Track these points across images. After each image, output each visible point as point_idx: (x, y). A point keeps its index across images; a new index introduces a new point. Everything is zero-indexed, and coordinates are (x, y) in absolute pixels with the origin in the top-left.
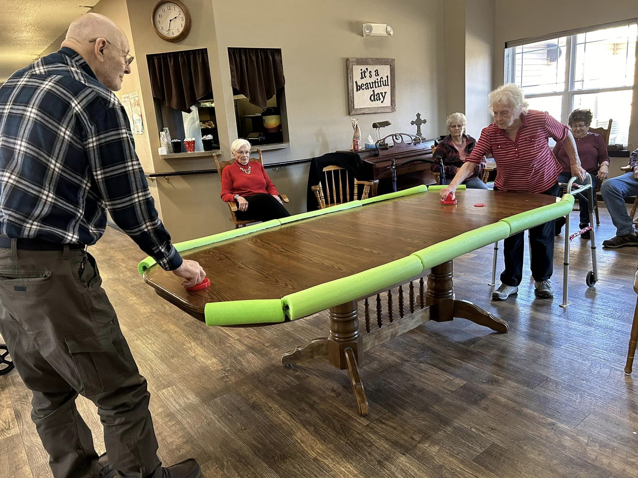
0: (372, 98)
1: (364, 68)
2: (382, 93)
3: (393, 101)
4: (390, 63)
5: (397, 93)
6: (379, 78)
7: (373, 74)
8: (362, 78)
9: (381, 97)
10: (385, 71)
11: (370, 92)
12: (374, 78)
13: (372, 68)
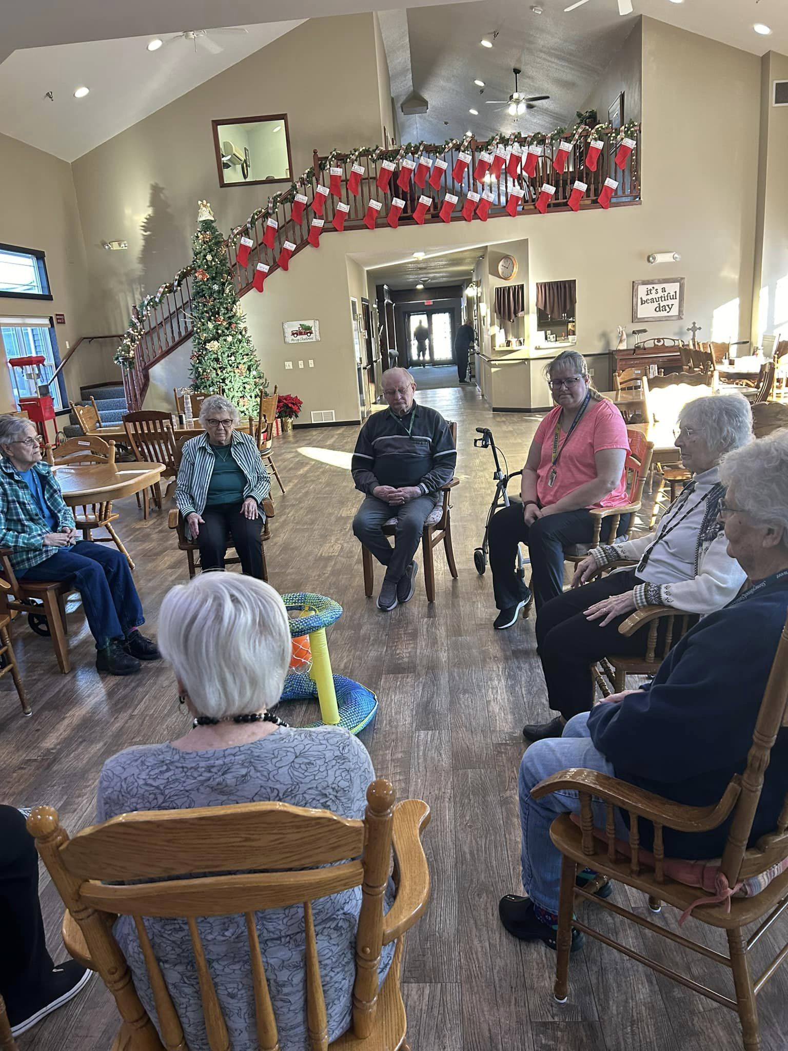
0: (658, 309)
1: (650, 287)
2: (668, 306)
3: (680, 311)
4: (680, 281)
5: (685, 305)
6: (666, 294)
7: (660, 291)
8: (647, 295)
9: (667, 308)
10: (673, 288)
11: (656, 304)
12: (660, 294)
13: (659, 287)
